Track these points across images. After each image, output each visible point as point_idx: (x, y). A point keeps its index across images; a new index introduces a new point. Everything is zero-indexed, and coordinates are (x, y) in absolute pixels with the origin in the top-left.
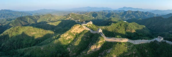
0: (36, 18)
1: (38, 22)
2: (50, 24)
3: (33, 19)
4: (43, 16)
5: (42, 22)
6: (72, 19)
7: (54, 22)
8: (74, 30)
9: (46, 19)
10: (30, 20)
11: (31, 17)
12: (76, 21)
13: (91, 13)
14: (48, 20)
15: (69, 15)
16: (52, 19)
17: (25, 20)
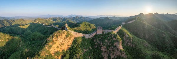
0: (11, 22)
1: (12, 25)
2: (21, 27)
3: (9, 22)
4: (17, 20)
5: (16, 25)
6: (40, 23)
7: (25, 25)
8: (57, 44)
9: (19, 22)
10: (6, 23)
11: (7, 21)
12: (44, 24)
13: (52, 18)
14: (20, 23)
15: (37, 19)
16: (24, 23)
17: (3, 23)
